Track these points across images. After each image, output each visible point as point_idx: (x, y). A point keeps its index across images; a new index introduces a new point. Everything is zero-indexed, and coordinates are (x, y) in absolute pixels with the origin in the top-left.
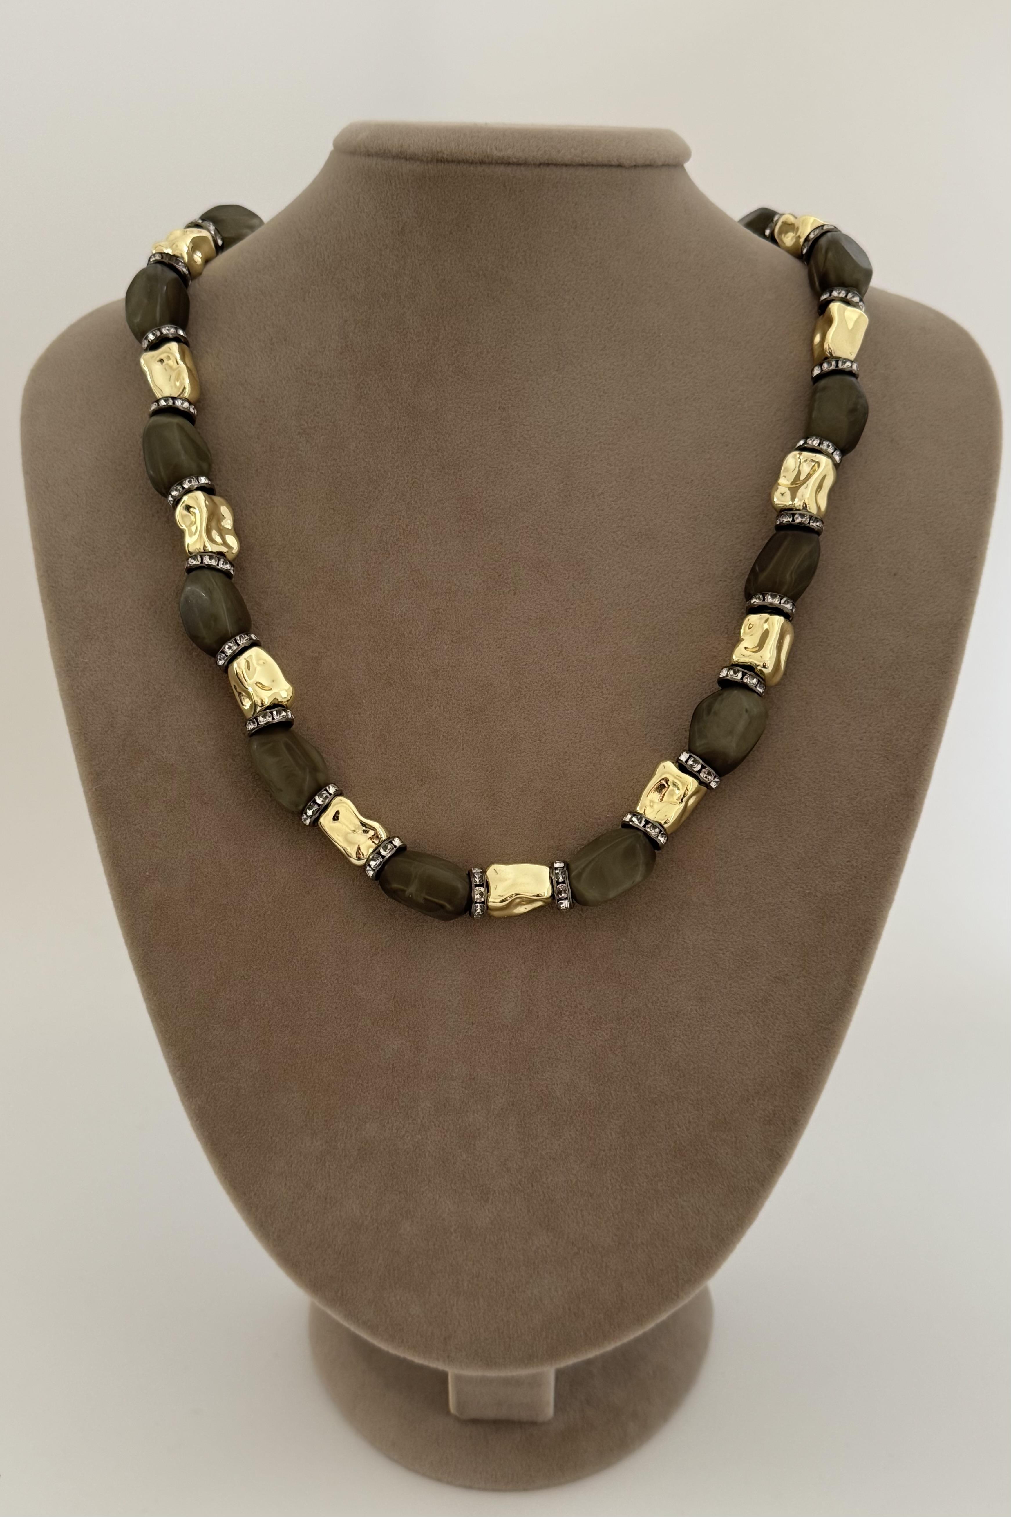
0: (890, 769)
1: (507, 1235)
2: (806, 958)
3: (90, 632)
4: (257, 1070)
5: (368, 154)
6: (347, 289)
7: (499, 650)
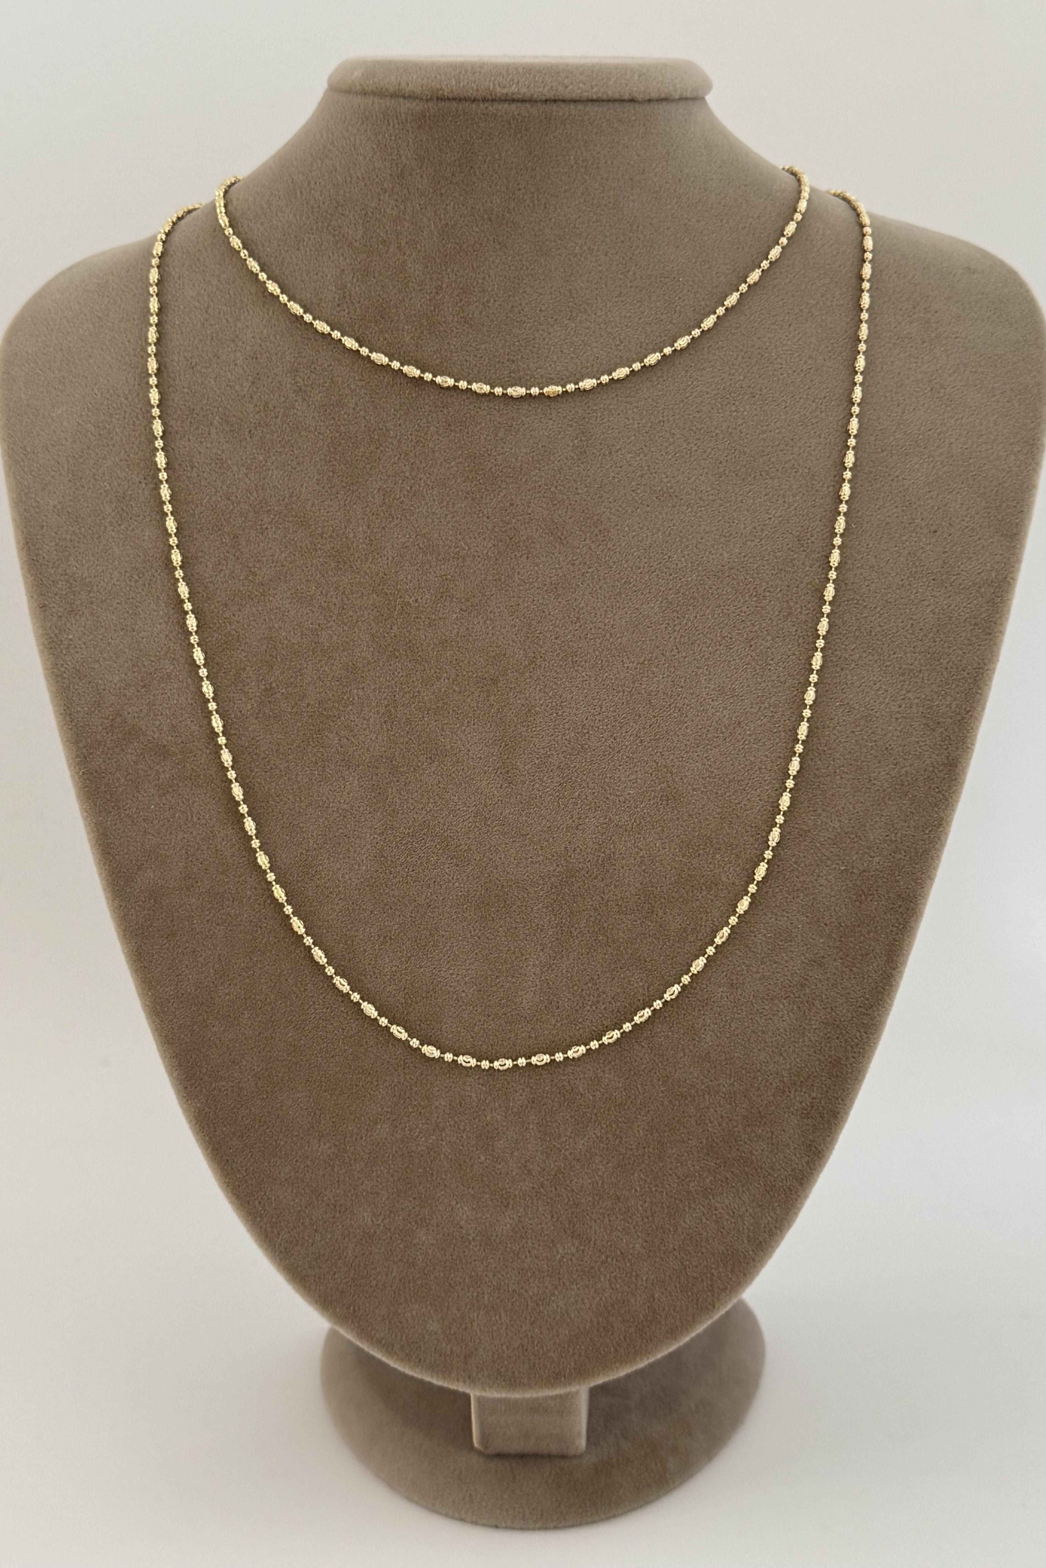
0: (931, 737)
1: (530, 1241)
2: (843, 939)
3: (75, 607)
4: (259, 1070)
5: (364, 93)
6: (344, 237)
7: (512, 618)
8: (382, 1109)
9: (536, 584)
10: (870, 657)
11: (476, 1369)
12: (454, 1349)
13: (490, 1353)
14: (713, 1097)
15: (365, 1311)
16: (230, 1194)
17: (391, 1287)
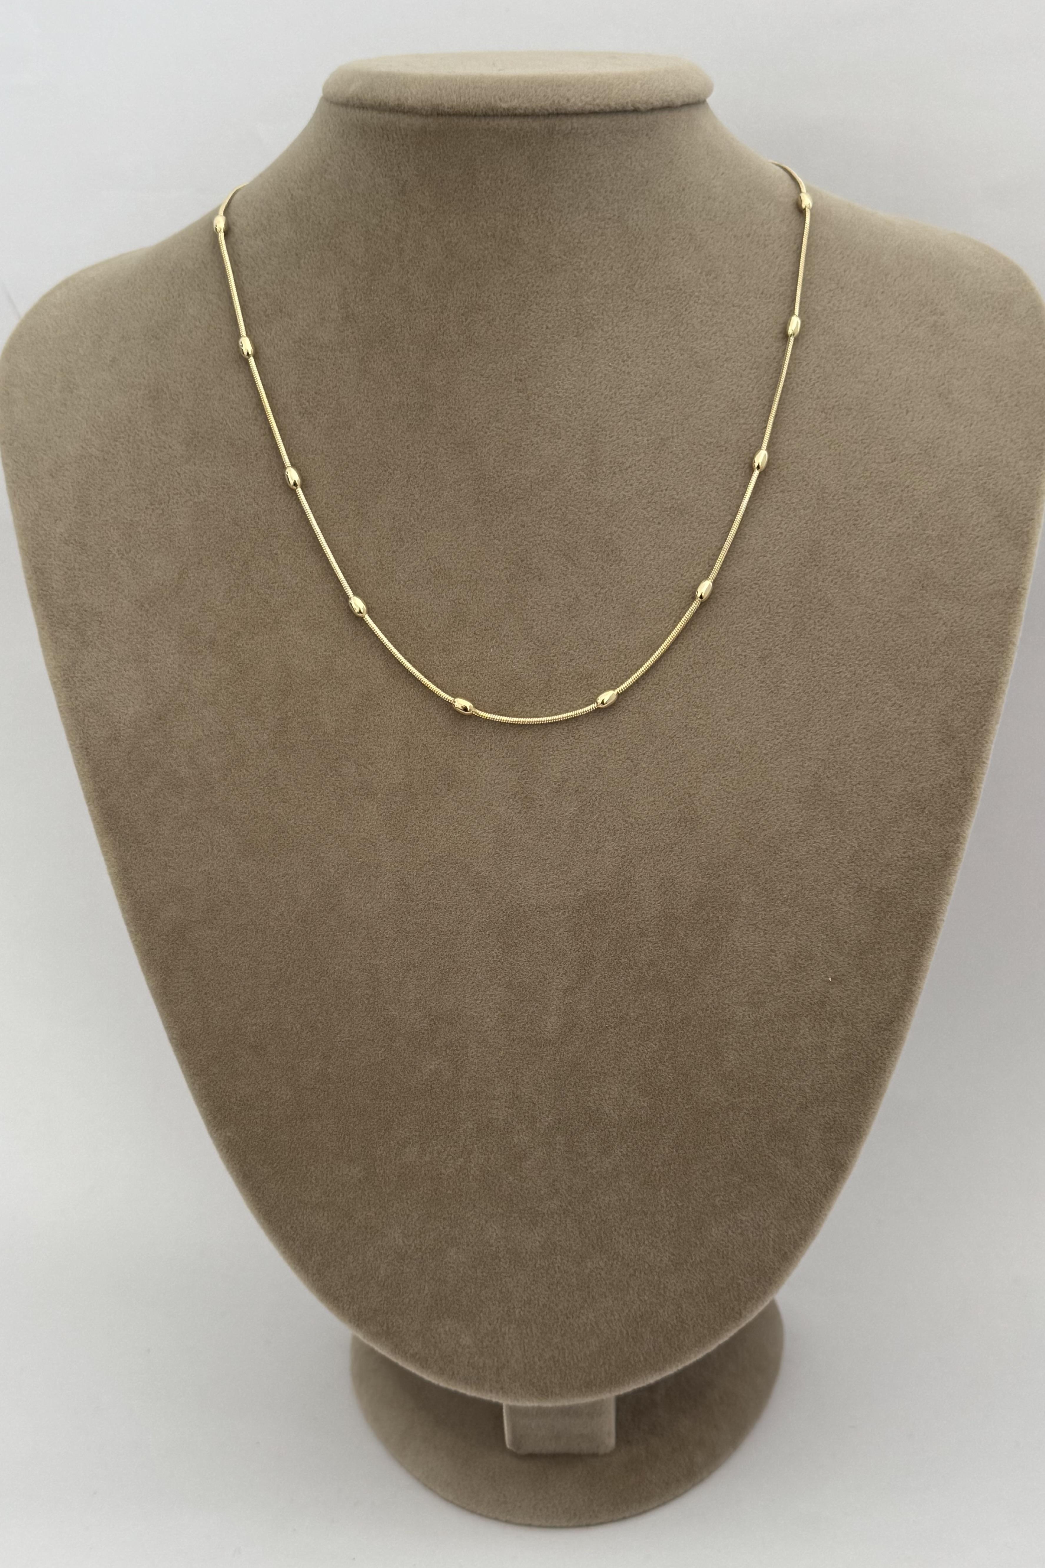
8: (411, 1132)
9: (549, 607)
10: (885, 673)
11: (508, 1380)
12: (487, 1361)
13: (522, 1366)
14: (737, 1113)
15: (399, 1328)
16: (262, 1220)
17: (424, 1304)
